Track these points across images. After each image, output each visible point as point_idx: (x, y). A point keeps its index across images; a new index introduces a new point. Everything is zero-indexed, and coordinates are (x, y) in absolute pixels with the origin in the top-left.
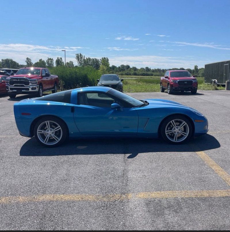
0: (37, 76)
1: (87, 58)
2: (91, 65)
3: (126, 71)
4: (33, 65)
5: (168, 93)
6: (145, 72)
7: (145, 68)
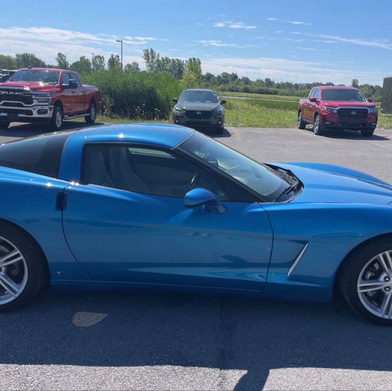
0: (51, 86)
1: (162, 58)
2: (170, 71)
3: (231, 85)
4: (69, 66)
5: (316, 132)
6: (265, 88)
7: (264, 81)
